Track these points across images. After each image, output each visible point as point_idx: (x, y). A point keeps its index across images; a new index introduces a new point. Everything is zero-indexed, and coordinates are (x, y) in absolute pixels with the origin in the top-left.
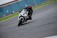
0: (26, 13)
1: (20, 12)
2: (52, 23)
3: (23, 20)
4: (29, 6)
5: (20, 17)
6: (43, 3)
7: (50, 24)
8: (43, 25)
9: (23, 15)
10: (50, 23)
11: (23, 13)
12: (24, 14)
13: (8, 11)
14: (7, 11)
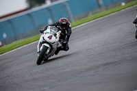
0: (55, 35)
3: (48, 51)
4: (62, 20)
5: (41, 44)
6: (91, 16)
8: (90, 69)
11: (49, 35)
12: (50, 38)
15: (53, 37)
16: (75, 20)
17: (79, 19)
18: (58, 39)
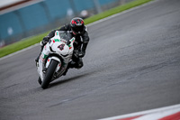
1: (47, 40)
2: (151, 67)
3: (58, 68)
4: (75, 21)
7: (144, 71)
13: (13, 29)
14: (10, 31)
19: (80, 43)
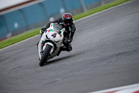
0: (60, 33)
2: (124, 53)
3: (52, 51)
4: (66, 15)
5: (43, 43)
6: (103, 5)
7: (120, 56)
9: (51, 38)
10: (120, 54)
11: (53, 33)
12: (54, 36)
14: (16, 25)
15: (58, 35)
16: (88, 9)
17: (91, 8)
18: (63, 37)
19: (69, 32)
